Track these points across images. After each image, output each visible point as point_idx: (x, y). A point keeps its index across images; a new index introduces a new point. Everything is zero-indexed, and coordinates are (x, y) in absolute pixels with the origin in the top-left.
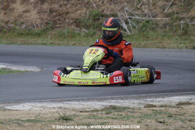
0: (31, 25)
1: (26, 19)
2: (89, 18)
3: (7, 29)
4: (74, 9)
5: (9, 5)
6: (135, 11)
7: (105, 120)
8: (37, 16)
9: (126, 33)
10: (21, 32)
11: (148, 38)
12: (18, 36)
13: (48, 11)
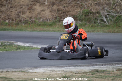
0: (45, 19)
1: (42, 15)
2: (82, 14)
3: (31, 22)
4: (73, 9)
5: (32, 7)
6: (111, 9)
7: (91, 78)
8: (49, 14)
9: (105, 23)
10: (40, 23)
11: (119, 26)
12: (38, 26)
13: (57, 10)
